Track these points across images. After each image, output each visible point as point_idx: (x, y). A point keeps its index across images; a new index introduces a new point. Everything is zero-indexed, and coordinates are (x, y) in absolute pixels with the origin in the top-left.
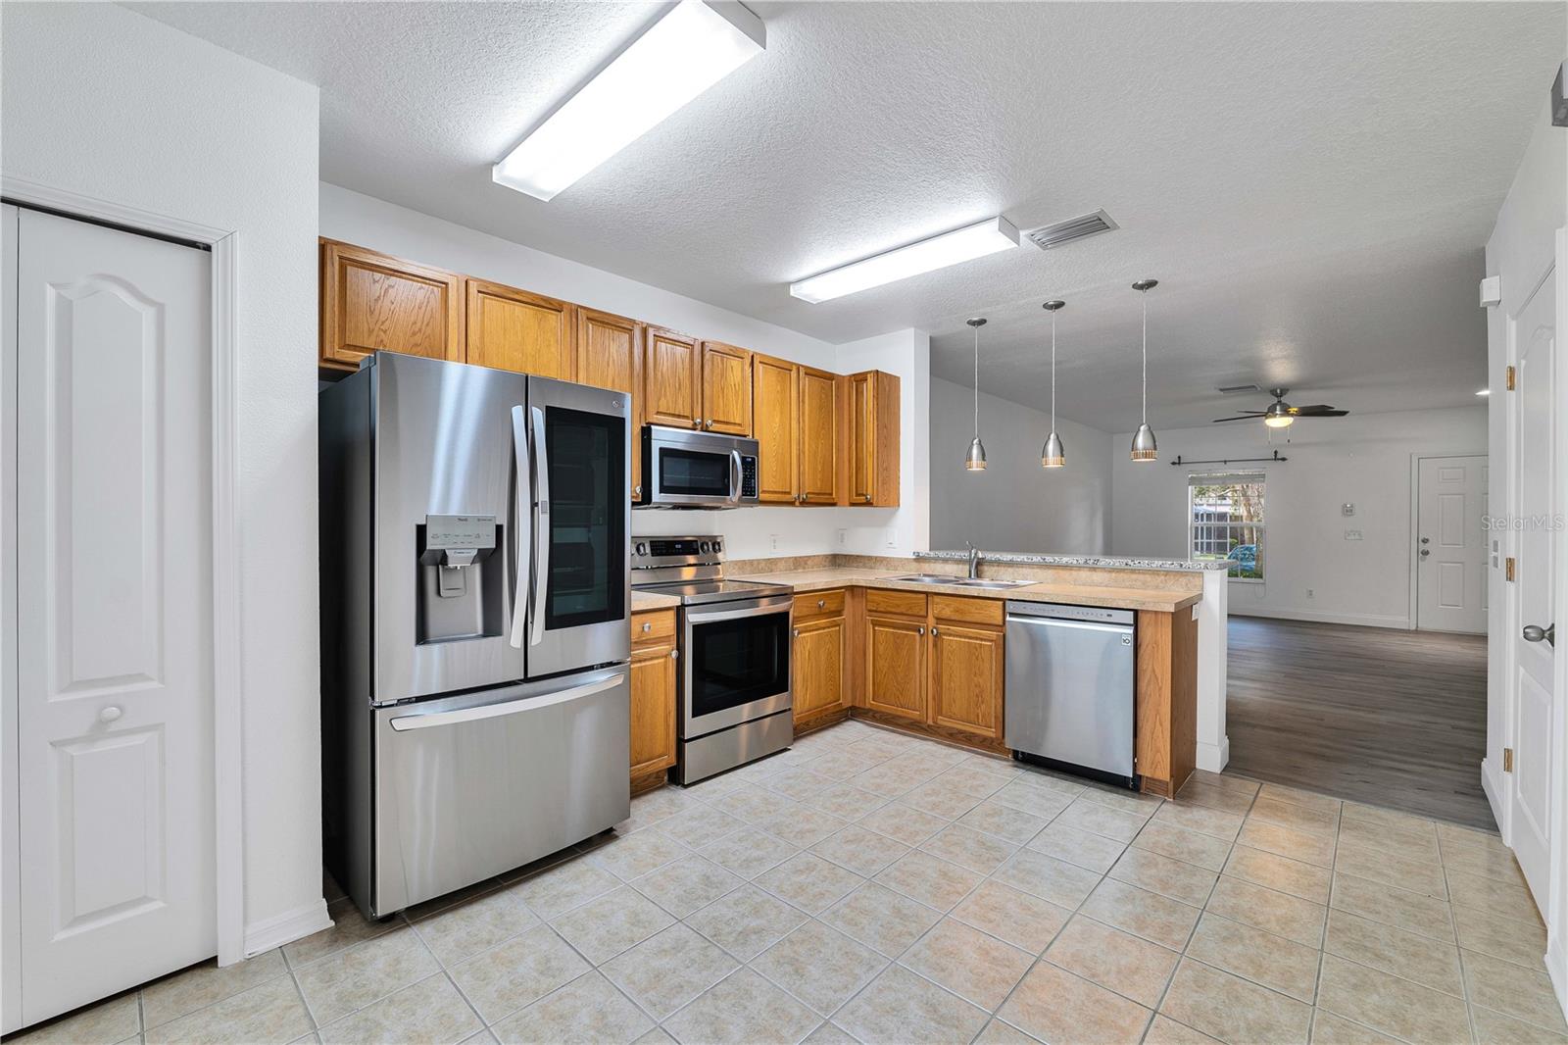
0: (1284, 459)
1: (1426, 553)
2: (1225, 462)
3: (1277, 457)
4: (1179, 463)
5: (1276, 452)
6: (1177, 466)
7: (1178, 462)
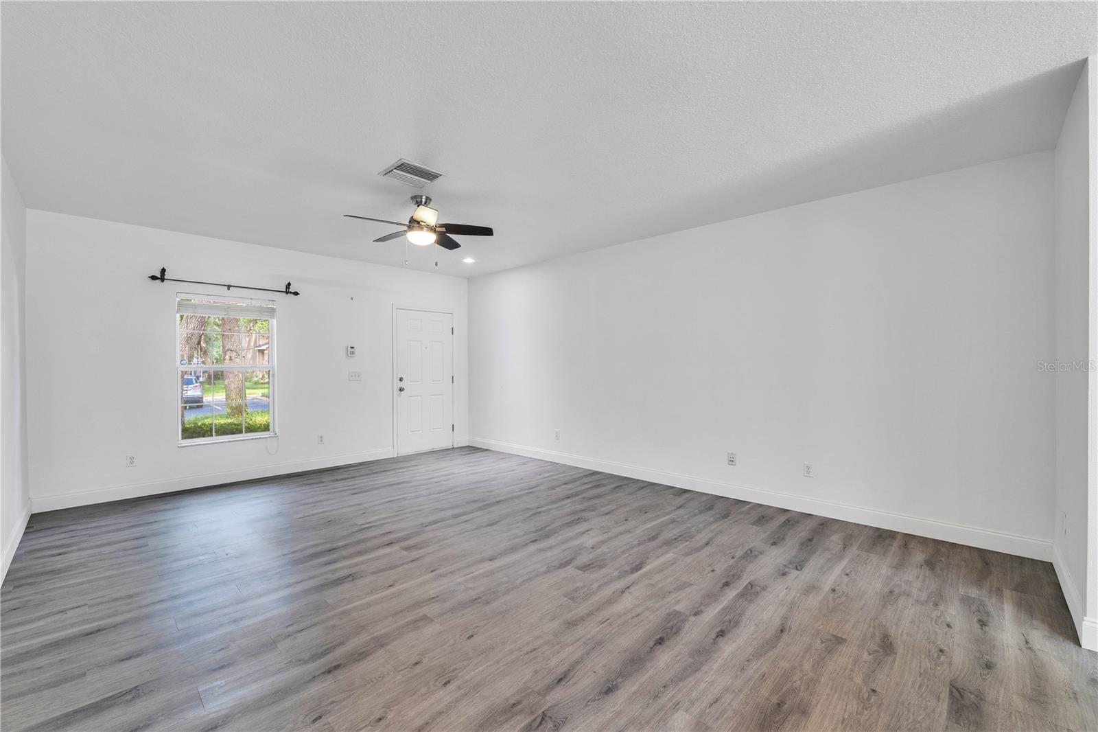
0: (296, 294)
1: (401, 390)
2: (229, 287)
3: (288, 290)
4: (162, 279)
5: (289, 284)
6: (159, 281)
7: (162, 277)
